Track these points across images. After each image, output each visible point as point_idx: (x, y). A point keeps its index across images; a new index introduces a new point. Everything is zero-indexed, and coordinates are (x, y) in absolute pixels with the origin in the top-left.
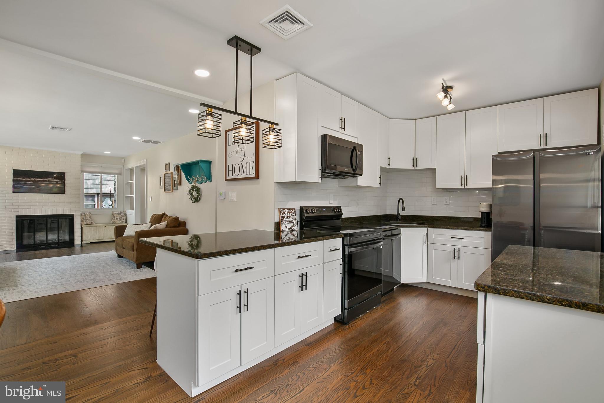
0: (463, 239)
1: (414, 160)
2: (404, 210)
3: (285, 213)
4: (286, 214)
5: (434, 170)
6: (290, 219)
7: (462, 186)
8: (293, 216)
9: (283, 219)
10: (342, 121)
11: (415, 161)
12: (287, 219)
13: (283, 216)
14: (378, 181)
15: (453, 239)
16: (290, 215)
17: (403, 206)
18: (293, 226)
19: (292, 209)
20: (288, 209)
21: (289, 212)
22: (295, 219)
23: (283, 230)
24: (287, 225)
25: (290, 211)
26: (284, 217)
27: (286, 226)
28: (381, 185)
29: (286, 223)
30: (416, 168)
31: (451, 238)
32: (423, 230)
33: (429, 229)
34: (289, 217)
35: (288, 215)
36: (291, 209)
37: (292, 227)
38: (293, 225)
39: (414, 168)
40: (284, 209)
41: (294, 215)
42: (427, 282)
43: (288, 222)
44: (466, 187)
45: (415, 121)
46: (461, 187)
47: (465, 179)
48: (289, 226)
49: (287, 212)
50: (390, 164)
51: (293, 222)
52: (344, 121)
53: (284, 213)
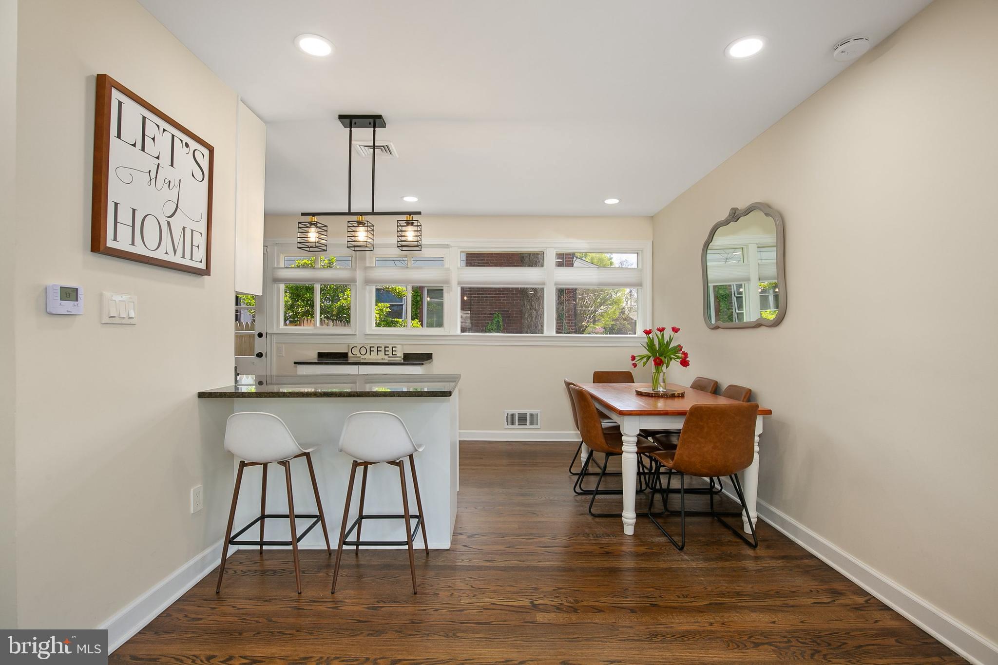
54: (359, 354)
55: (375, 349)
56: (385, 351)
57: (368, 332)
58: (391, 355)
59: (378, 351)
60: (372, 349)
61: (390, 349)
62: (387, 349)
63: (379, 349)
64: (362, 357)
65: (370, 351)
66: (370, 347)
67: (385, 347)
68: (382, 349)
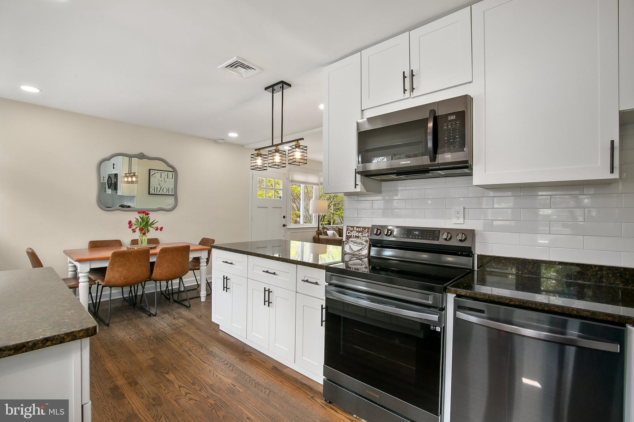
3: (354, 231)
4: (354, 233)
6: (359, 240)
8: (363, 236)
9: (348, 239)
12: (353, 240)
13: (350, 234)
16: (359, 235)
18: (361, 249)
19: (365, 228)
20: (357, 227)
21: (359, 232)
22: (366, 241)
24: (353, 247)
25: (360, 229)
26: (350, 237)
27: (350, 247)
29: (351, 244)
34: (358, 237)
35: (357, 234)
36: (363, 228)
37: (359, 250)
38: (361, 248)
40: (353, 227)
41: (366, 235)
43: (354, 243)
48: (356, 248)
49: (356, 231)
51: (362, 245)
53: (351, 231)
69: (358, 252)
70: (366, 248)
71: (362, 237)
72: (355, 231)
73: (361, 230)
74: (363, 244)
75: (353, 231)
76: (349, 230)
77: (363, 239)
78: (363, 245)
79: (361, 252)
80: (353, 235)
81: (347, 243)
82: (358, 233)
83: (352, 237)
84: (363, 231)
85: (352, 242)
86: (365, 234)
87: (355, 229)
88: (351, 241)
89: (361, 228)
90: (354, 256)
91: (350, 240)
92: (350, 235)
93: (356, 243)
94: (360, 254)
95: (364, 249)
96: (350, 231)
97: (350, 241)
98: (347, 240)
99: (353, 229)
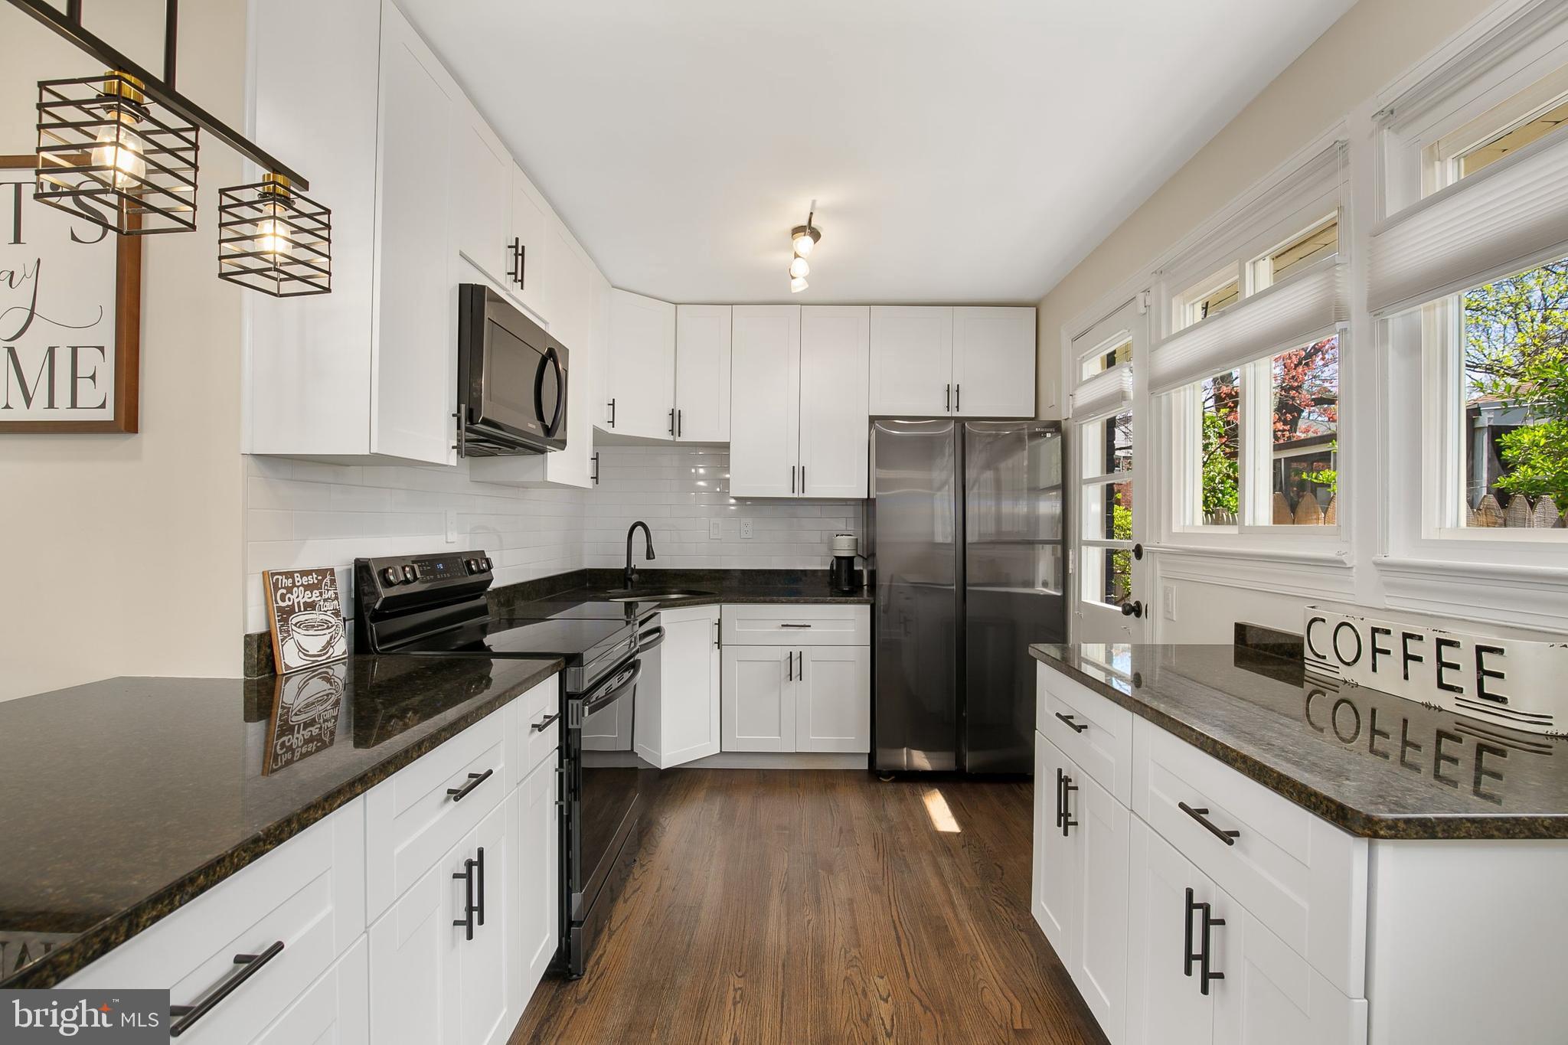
0: (810, 626)
1: (672, 414)
2: (650, 555)
3: (295, 589)
4: (299, 597)
5: (726, 446)
6: (315, 616)
7: (793, 492)
8: (325, 600)
9: (285, 621)
10: (516, 255)
11: (675, 417)
12: (302, 618)
13: (287, 603)
14: (588, 469)
15: (785, 630)
16: (314, 598)
17: (648, 545)
18: (329, 643)
19: (322, 572)
20: (303, 573)
21: (309, 587)
22: (336, 613)
23: (287, 667)
24: (305, 643)
25: (312, 579)
26: (290, 611)
27: (301, 649)
28: (597, 483)
29: (299, 635)
30: (678, 439)
31: (782, 626)
32: (710, 612)
33: (724, 606)
34: (310, 606)
35: (308, 597)
36: (319, 572)
37: (324, 648)
38: (328, 637)
39: (671, 438)
40: (289, 575)
41: (331, 594)
42: (721, 751)
43: (307, 628)
44: (801, 496)
45: (676, 307)
46: (791, 495)
47: (799, 474)
48: (314, 644)
49: (302, 585)
50: (613, 422)
51: (328, 628)
52: (523, 255)
53: (290, 590)
54: (1332, 659)
55: (1393, 643)
56: (1441, 664)
57: (1399, 552)
58: (1470, 692)
59: (1407, 657)
60: (1382, 642)
61: (1464, 657)
62: (1448, 654)
63: (1413, 647)
64: (1345, 673)
65: (1375, 650)
66: (1375, 630)
67: (1440, 642)
68: (1426, 649)
69: (325, 654)
70: (340, 635)
71: (322, 603)
72: (298, 587)
73: (316, 582)
74: (330, 625)
75: (292, 588)
76: (282, 588)
77: (325, 609)
78: (332, 626)
79: (331, 650)
80: (299, 603)
81: (286, 637)
82: (308, 592)
83: (297, 611)
84: (320, 582)
85: (299, 627)
86: (328, 590)
87: (297, 580)
88: (295, 625)
89: (315, 576)
90: (314, 671)
91: (294, 622)
92: (288, 606)
93: (313, 626)
94: (329, 658)
95: (336, 640)
96: (284, 591)
97: (294, 628)
98: (282, 626)
99: (290, 580)
